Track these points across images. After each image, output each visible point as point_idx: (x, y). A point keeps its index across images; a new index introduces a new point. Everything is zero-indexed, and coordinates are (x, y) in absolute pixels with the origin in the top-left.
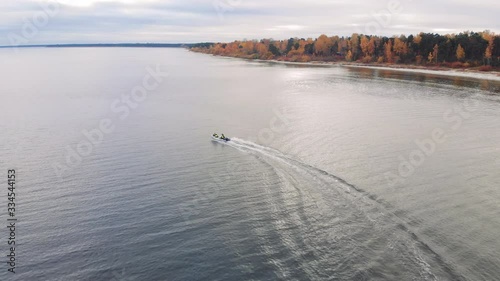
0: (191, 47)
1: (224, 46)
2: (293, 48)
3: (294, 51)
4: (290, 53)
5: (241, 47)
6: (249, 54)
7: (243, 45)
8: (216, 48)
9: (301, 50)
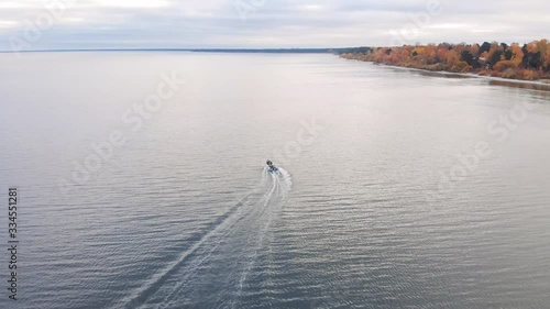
0: (341, 52)
1: (388, 51)
2: (502, 57)
3: (506, 62)
4: (498, 64)
5: (415, 54)
6: (429, 63)
7: (419, 51)
8: (377, 55)
9: (517, 61)
